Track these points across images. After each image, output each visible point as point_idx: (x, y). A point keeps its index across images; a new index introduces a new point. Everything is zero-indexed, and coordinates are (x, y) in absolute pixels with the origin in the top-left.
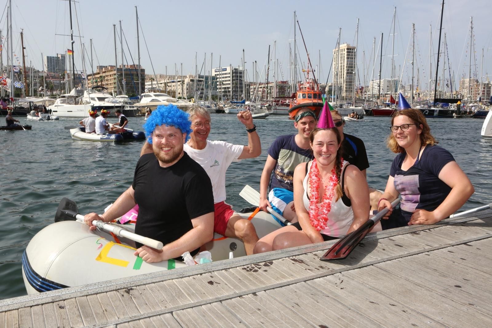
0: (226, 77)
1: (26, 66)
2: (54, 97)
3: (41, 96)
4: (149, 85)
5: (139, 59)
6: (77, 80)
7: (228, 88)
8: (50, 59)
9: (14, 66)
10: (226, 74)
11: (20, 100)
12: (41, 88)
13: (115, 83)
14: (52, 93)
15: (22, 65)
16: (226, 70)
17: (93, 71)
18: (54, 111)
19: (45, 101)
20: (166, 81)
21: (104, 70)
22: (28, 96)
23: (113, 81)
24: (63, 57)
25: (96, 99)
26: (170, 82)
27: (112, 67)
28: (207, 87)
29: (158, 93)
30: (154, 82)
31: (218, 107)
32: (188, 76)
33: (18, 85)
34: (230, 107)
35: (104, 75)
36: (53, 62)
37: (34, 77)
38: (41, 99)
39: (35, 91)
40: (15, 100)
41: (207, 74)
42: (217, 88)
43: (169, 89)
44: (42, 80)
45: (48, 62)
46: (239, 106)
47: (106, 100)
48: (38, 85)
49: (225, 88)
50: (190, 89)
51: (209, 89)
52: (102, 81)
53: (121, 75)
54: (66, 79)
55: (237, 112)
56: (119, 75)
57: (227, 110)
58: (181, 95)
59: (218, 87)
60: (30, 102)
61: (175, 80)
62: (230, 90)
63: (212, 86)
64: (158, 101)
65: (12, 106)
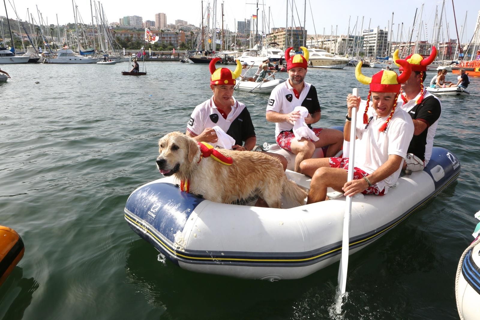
0: (372, 37)
1: (224, 29)
2: (241, 51)
3: (233, 50)
4: (309, 43)
5: (305, 22)
6: (258, 38)
7: (373, 46)
8: (240, 24)
9: (217, 28)
10: (372, 34)
11: (219, 52)
12: (233, 44)
13: (284, 41)
14: (240, 48)
15: (221, 28)
16: (373, 31)
17: (269, 32)
18: (241, 61)
19: (235, 54)
20: (323, 40)
21: (276, 31)
22: (224, 50)
23: (283, 39)
24: (249, 22)
25: (272, 53)
26: (327, 41)
27: (283, 28)
28: (356, 45)
29: (318, 49)
30: (313, 41)
31: (364, 62)
32: (340, 36)
33: (218, 42)
34: (375, 63)
35: (277, 34)
36: (242, 25)
37: (229, 36)
38: (232, 52)
39: (229, 47)
40: (216, 53)
41: (357, 35)
42: (363, 47)
43: (324, 46)
44: (234, 38)
45: (238, 25)
46: (383, 61)
47: (278, 53)
48: (231, 42)
49: (371, 46)
50: (341, 47)
51: (357, 47)
52: (274, 39)
53: (290, 35)
54: (250, 37)
55: (381, 67)
56: (288, 34)
57: (372, 65)
58: (333, 51)
59: (364, 45)
60: (225, 54)
61: (330, 39)
62: (374, 48)
63: (361, 44)
64: (318, 55)
65: (214, 57)
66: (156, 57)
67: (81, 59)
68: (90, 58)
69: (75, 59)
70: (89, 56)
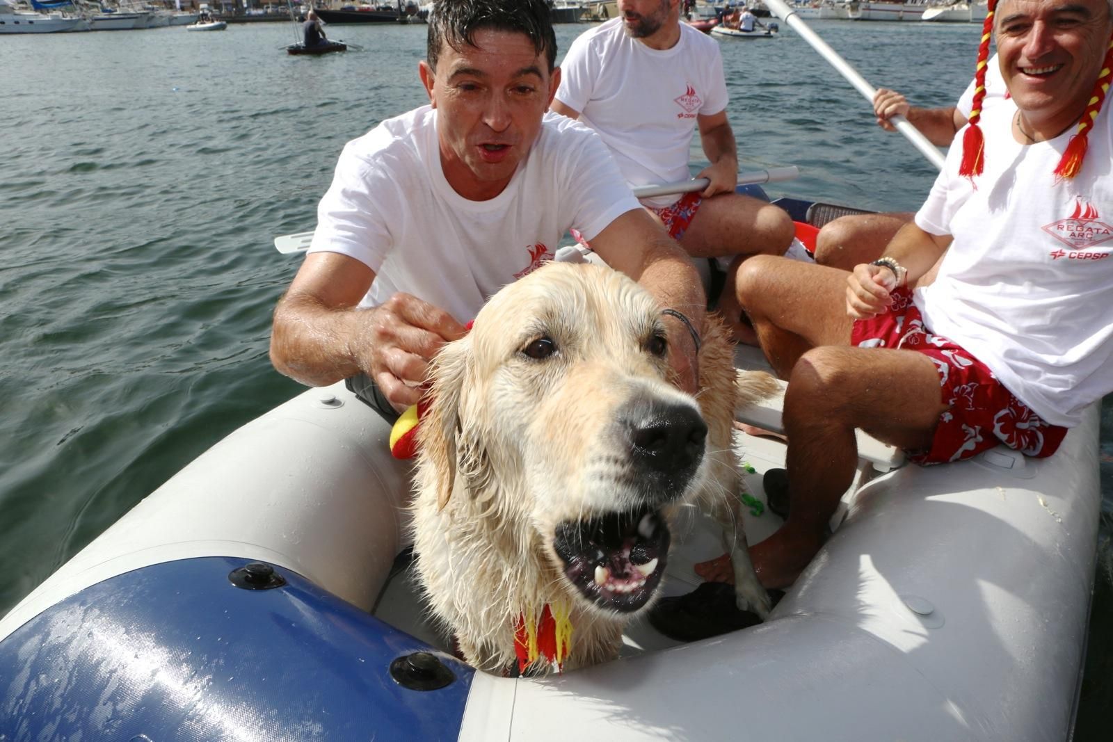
66: (260, 12)
67: (31, 22)
68: (56, 19)
69: (17, 23)
70: (55, 13)
